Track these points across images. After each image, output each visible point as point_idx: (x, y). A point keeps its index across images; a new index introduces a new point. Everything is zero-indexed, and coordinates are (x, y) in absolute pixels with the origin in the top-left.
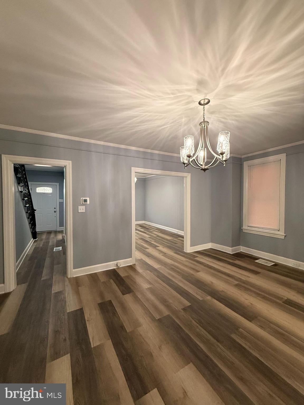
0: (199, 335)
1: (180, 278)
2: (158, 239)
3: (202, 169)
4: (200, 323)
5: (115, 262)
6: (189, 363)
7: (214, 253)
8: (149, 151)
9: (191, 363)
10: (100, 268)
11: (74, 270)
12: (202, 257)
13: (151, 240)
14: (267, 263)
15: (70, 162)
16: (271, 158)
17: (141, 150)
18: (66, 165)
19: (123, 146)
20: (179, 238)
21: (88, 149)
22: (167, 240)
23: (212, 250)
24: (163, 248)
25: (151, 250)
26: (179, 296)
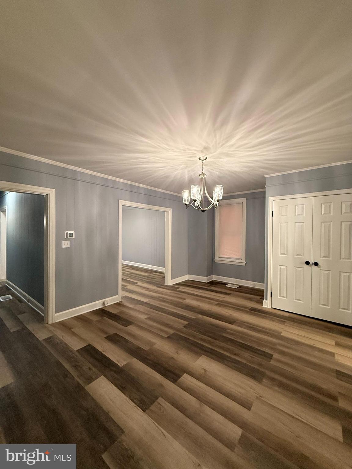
0: (202, 340)
1: (172, 306)
2: (134, 276)
3: (202, 211)
4: (200, 332)
5: (102, 301)
6: (202, 355)
7: (193, 284)
8: (136, 184)
9: (203, 355)
10: (85, 309)
11: (56, 315)
12: (183, 287)
13: (127, 278)
14: (234, 286)
15: (54, 190)
16: (237, 200)
17: (129, 182)
18: (49, 194)
19: (111, 178)
20: (154, 274)
21: (74, 177)
22: (143, 276)
23: (190, 281)
24: (143, 284)
25: (130, 287)
26: (177, 319)
